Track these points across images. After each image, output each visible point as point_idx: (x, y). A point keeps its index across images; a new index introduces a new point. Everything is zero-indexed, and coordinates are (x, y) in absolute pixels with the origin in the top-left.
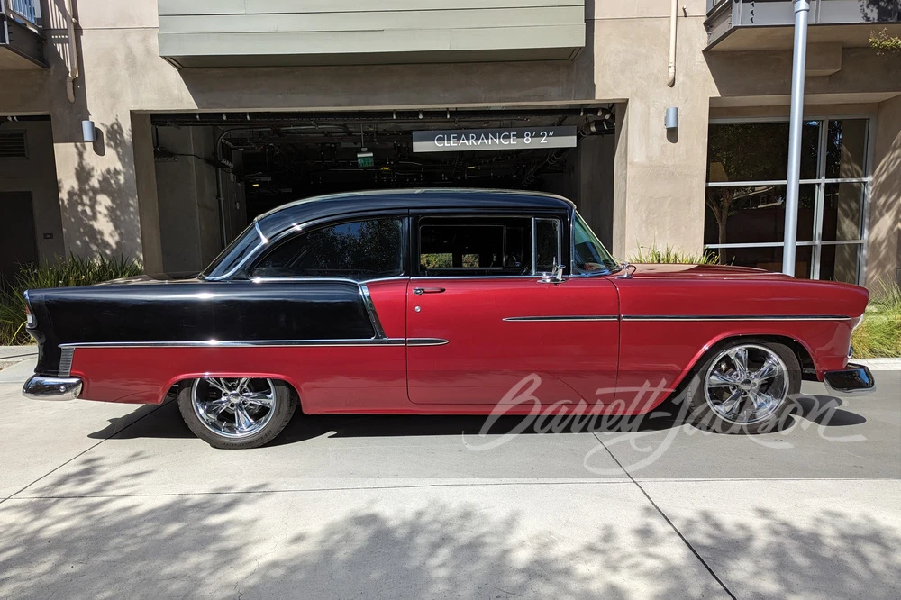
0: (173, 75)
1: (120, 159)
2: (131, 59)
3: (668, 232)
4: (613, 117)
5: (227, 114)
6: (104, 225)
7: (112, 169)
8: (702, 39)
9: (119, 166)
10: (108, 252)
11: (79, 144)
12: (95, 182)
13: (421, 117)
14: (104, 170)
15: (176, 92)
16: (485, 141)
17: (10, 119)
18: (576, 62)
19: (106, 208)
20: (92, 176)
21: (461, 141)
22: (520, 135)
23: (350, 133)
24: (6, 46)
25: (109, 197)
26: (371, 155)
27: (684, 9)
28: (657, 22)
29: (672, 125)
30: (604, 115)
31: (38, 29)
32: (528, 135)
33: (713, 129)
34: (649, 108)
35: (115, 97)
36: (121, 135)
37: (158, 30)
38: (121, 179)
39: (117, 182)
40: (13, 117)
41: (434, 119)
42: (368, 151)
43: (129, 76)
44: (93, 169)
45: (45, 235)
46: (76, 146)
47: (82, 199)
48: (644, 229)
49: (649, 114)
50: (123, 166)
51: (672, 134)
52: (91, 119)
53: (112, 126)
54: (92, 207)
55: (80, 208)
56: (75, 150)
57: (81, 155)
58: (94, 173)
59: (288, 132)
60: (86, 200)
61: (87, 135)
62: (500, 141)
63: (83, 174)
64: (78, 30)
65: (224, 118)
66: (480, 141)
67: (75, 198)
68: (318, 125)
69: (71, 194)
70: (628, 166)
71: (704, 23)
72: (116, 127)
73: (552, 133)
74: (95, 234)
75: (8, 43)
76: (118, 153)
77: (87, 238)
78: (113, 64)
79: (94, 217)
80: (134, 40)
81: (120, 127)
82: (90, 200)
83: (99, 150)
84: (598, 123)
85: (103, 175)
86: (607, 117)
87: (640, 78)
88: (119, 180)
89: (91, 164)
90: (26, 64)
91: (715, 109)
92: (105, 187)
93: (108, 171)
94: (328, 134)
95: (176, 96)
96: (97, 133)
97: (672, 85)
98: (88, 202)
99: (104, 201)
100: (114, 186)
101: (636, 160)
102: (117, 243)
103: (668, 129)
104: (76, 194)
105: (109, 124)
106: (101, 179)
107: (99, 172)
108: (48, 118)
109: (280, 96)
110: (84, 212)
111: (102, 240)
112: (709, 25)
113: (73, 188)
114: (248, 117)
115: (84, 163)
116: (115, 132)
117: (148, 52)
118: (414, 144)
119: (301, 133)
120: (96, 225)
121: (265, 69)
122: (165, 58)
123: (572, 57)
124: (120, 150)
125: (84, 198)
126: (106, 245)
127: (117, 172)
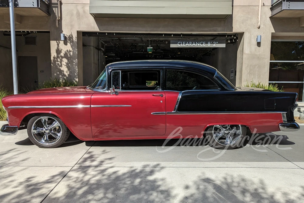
0: (92, 19)
1: (72, 47)
2: (78, 14)
3: (257, 77)
4: (237, 38)
5: (107, 33)
6: (64, 69)
7: (69, 50)
8: (269, 14)
9: (71, 49)
10: (65, 78)
11: (58, 41)
12: (62, 54)
13: (172, 36)
14: (66, 50)
15: (93, 25)
16: (195, 44)
17: (34, 32)
18: (227, 19)
19: (66, 63)
20: (62, 52)
21: (187, 44)
22: (207, 43)
23: (142, 41)
24: (39, 8)
25: (67, 59)
26: (152, 48)
27: (263, 3)
28: (255, 7)
29: (259, 41)
30: (234, 37)
31: (48, 3)
32: (209, 43)
33: (273, 43)
34: (251, 35)
35: (72, 26)
36: (72, 39)
37: (89, 5)
38: (71, 53)
39: (70, 55)
40: (35, 31)
41: (177, 37)
42: (151, 47)
43: (77, 19)
44: (62, 50)
45: (41, 71)
46: (57, 42)
47: (57, 60)
48: (248, 76)
49: (251, 37)
50: (72, 49)
51: (259, 44)
52: (63, 33)
53: (70, 36)
54: (61, 62)
55: (57, 63)
56: (56, 43)
57: (58, 45)
58: (63, 51)
59: (122, 39)
60: (59, 60)
61: (62, 38)
62: (200, 45)
63: (58, 51)
64: (61, 4)
65: (107, 34)
66: (193, 44)
67: (56, 59)
68: (136, 37)
69: (54, 58)
70: (244, 54)
71: (270, 8)
72: (71, 36)
73: (217, 42)
74: (61, 72)
75: (39, 7)
76: (71, 45)
77: (58, 73)
78: (72, 15)
79: (61, 66)
80: (80, 8)
81: (72, 36)
82: (60, 60)
83: (66, 43)
84: (231, 40)
85: (65, 52)
86: (235, 38)
87: (248, 25)
88: (71, 54)
89: (62, 48)
90: (43, 14)
91: (273, 36)
92: (66, 56)
93: (67, 51)
94: (135, 40)
95: (93, 26)
96: (65, 38)
97: (259, 28)
98: (59, 61)
99: (65, 61)
100: (69, 56)
101: (247, 52)
102: (68, 75)
103: (257, 43)
104: (56, 58)
105: (69, 35)
106: (64, 53)
107: (64, 51)
108: (49, 32)
109: (127, 28)
110: (58, 64)
111: (64, 74)
112: (272, 9)
113: (55, 56)
114: (114, 34)
115: (59, 48)
116: (71, 37)
117: (84, 12)
118: (171, 45)
119: (126, 40)
120: (62, 69)
121: (123, 19)
122: (91, 14)
123: (226, 18)
124: (72, 44)
125: (58, 59)
126: (65, 76)
127: (70, 51)
